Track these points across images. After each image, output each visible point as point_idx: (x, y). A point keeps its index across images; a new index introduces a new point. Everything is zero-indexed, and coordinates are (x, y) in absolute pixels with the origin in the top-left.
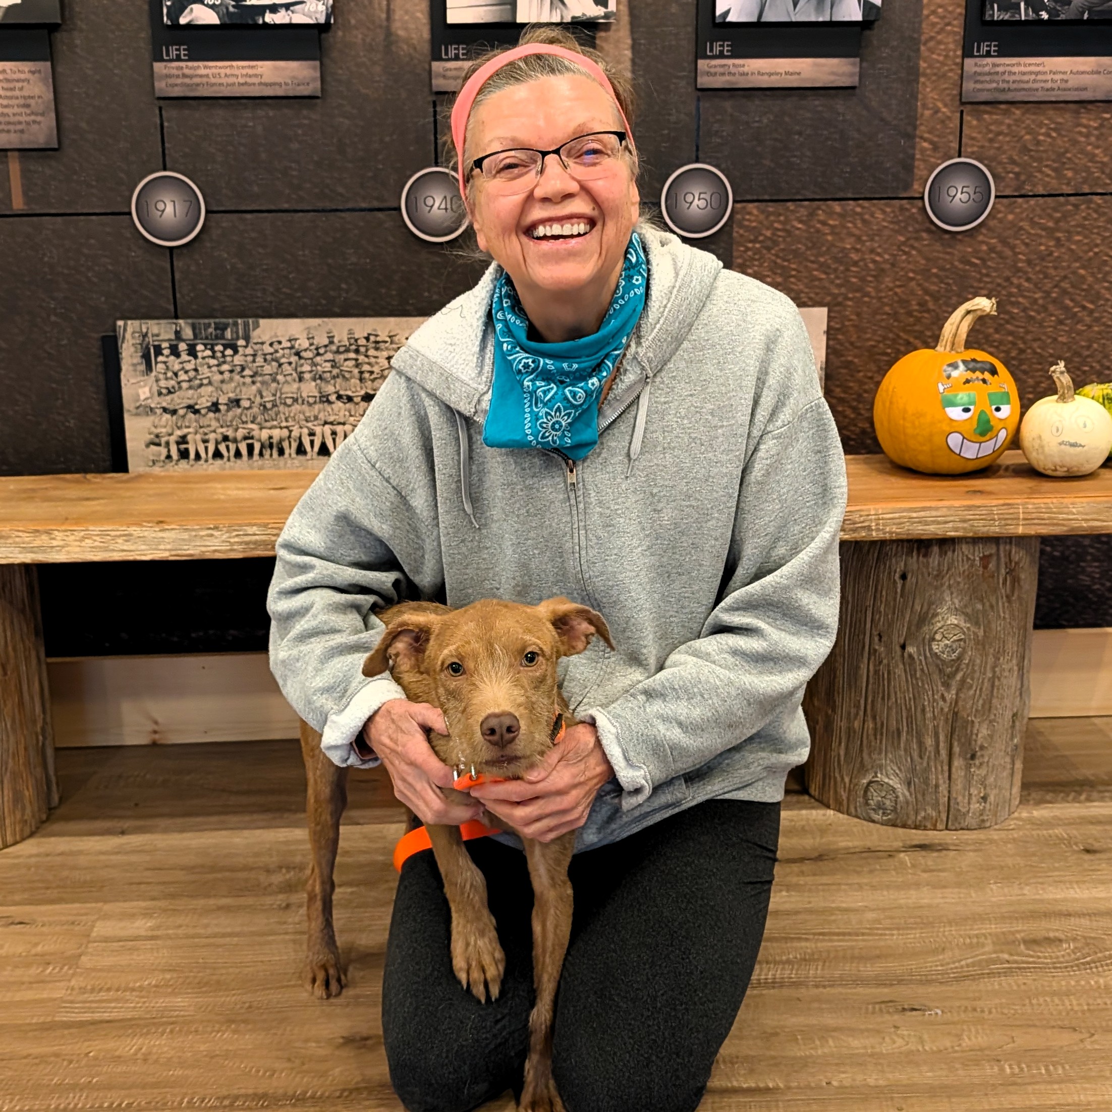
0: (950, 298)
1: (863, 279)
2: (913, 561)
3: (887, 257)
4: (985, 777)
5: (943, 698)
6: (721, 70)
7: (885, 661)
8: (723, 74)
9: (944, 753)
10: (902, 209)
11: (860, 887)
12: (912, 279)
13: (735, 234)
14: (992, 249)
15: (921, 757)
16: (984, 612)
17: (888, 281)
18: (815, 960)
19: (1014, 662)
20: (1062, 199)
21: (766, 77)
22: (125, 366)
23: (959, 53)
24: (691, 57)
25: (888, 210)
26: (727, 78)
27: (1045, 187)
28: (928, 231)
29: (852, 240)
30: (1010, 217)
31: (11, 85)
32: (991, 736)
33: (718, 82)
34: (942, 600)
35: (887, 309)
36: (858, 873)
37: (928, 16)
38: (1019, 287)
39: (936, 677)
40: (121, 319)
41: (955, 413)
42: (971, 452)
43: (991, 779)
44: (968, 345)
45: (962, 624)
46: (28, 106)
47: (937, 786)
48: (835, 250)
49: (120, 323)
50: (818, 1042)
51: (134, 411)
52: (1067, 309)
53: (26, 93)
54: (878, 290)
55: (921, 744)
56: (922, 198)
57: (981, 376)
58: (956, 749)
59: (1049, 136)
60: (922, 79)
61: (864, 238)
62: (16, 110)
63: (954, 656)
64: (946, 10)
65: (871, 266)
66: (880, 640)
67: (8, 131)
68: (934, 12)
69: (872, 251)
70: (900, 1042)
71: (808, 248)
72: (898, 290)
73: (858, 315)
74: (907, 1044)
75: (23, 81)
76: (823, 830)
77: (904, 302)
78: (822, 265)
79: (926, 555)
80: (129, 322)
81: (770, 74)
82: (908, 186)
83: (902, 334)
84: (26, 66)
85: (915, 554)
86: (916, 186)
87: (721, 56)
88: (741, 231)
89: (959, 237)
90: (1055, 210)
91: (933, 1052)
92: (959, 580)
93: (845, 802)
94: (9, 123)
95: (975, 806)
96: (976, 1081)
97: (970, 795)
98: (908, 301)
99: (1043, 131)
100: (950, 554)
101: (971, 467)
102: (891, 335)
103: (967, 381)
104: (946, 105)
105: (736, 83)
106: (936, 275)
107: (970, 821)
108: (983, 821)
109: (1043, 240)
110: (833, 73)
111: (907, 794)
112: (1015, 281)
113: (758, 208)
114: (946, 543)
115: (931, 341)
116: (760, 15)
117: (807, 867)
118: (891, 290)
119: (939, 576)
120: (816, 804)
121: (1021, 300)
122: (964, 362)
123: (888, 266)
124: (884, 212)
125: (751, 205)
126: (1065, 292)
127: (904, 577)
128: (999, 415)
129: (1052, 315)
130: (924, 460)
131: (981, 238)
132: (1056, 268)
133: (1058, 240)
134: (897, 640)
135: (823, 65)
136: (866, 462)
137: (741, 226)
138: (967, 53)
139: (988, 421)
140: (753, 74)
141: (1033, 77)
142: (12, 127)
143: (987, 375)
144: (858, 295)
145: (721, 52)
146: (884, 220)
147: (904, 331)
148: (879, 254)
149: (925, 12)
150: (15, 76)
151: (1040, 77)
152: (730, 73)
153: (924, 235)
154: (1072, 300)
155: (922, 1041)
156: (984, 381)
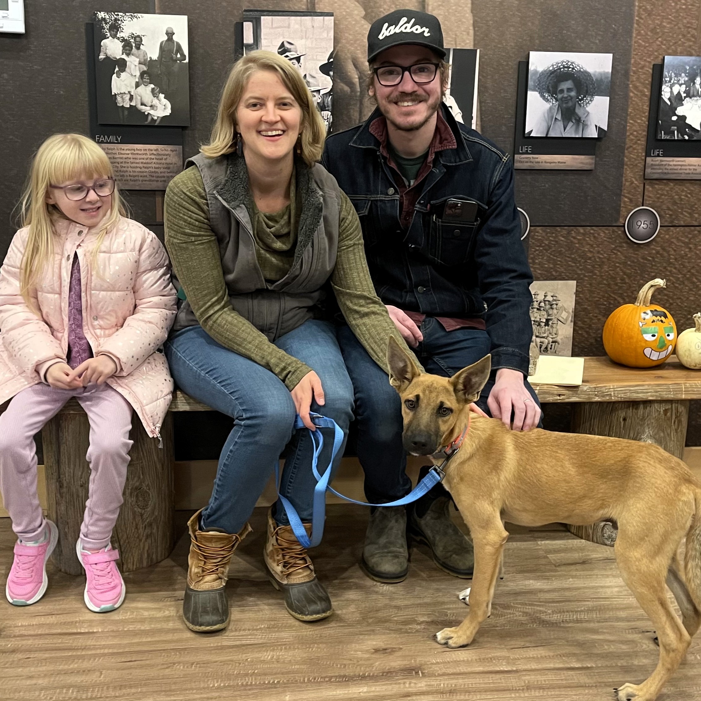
0: (636, 277)
1: (593, 267)
2: (630, 412)
3: (605, 255)
6: (526, 160)
8: (527, 162)
10: (614, 231)
12: (618, 267)
13: (530, 242)
14: (658, 252)
16: (664, 437)
17: (606, 268)
18: (595, 610)
20: (692, 228)
21: (548, 164)
23: (644, 154)
24: (512, 153)
25: (607, 232)
26: (529, 164)
27: (684, 222)
28: (626, 243)
29: (588, 246)
30: (667, 236)
31: (160, 157)
33: (524, 166)
34: (644, 432)
35: (605, 282)
37: (629, 136)
38: (670, 271)
41: (648, 337)
42: (655, 356)
44: (651, 303)
46: (169, 168)
48: (580, 251)
52: (693, 283)
53: (168, 161)
54: (601, 272)
56: (624, 226)
57: (660, 319)
59: (687, 196)
60: (625, 167)
61: (595, 246)
62: (162, 170)
64: (638, 133)
65: (598, 260)
67: (157, 181)
68: (631, 134)
69: (598, 252)
71: (566, 251)
72: (611, 272)
73: (591, 284)
75: (167, 155)
76: (581, 549)
78: (573, 259)
79: (637, 409)
81: (550, 163)
82: (617, 220)
83: (612, 295)
84: (169, 148)
85: (631, 409)
86: (621, 220)
87: (527, 153)
88: (533, 241)
89: (642, 246)
90: (689, 233)
92: (652, 421)
93: (591, 535)
94: (158, 177)
98: (615, 278)
99: (684, 194)
100: (648, 408)
101: (654, 364)
102: (606, 295)
103: (653, 321)
104: (637, 180)
105: (534, 167)
106: (630, 265)
109: (683, 248)
110: (582, 163)
112: (669, 268)
113: (542, 229)
114: (647, 403)
115: (633, 300)
116: (547, 134)
118: (607, 272)
119: (643, 419)
120: (575, 537)
121: (671, 278)
122: (651, 311)
123: (605, 260)
124: (604, 233)
125: (538, 228)
126: (693, 274)
127: (625, 419)
128: (668, 338)
129: (686, 286)
130: (632, 361)
131: (652, 247)
132: (689, 262)
133: (690, 248)
135: (577, 159)
136: (598, 361)
137: (533, 238)
138: (648, 155)
139: (664, 341)
140: (542, 162)
141: (680, 167)
142: (159, 179)
143: (663, 318)
144: (591, 274)
145: (527, 151)
146: (604, 237)
147: (614, 293)
148: (602, 254)
149: (628, 134)
150: (163, 152)
151: (683, 167)
152: (531, 162)
153: (624, 245)
154: (696, 279)
156: (662, 321)
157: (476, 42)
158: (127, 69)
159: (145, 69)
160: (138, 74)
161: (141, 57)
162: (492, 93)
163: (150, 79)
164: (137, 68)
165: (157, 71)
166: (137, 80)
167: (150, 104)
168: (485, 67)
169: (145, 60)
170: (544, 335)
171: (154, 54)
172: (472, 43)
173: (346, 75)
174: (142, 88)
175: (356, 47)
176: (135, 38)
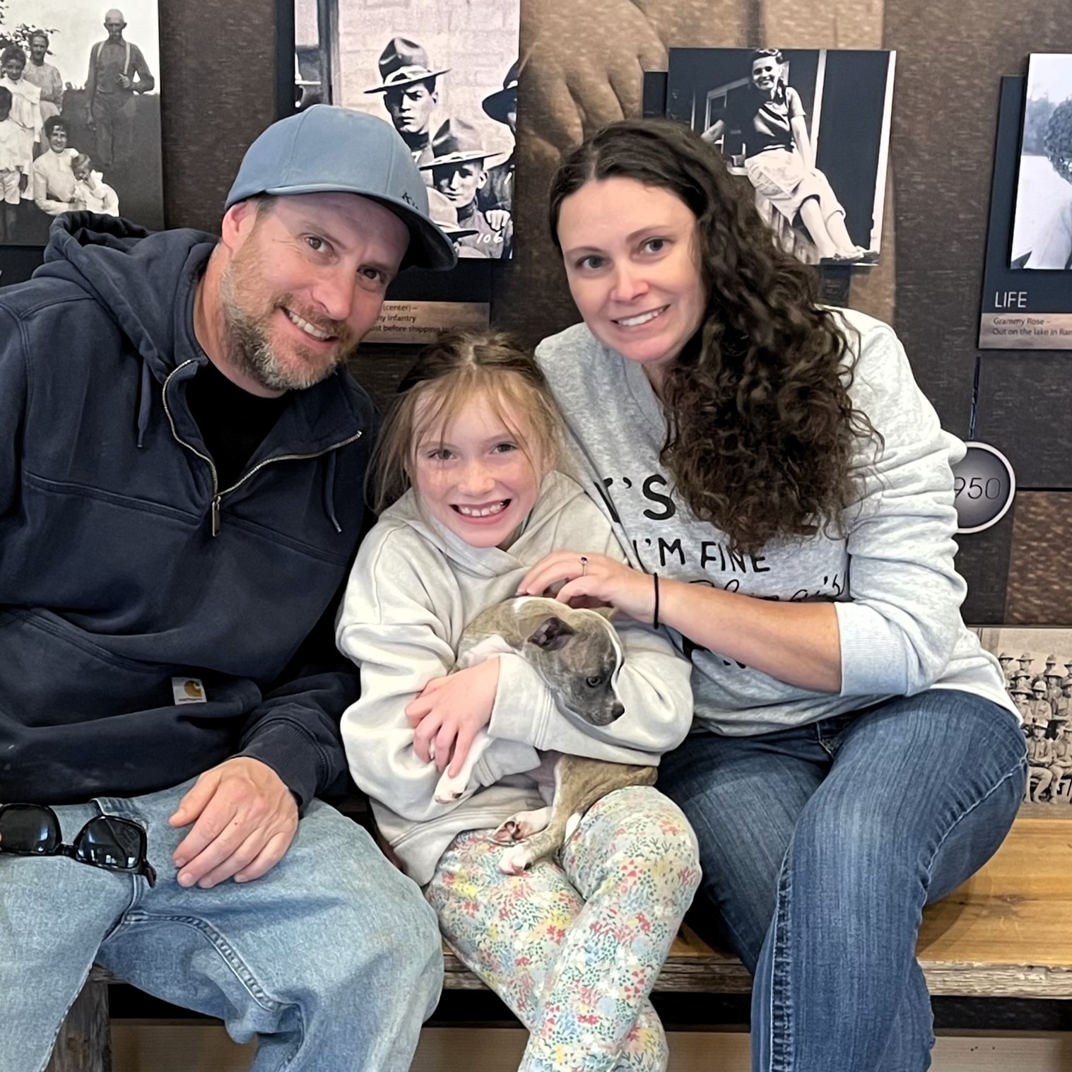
6: (1013, 326)
8: (1014, 332)
13: (1015, 529)
21: (1070, 337)
24: (974, 308)
26: (1019, 336)
33: (1008, 341)
87: (1014, 309)
88: (1024, 526)
105: (1030, 344)
113: (1048, 498)
125: (1038, 494)
137: (1024, 519)
140: (1053, 333)
145: (1014, 304)
152: (1023, 331)
157: (889, 30)
158: (13, 113)
159: (56, 110)
160: (39, 124)
161: (47, 82)
162: (927, 157)
163: (68, 137)
164: (37, 109)
165: (85, 116)
166: (37, 139)
167: (69, 196)
168: (911, 92)
169: (56, 90)
170: (1043, 760)
171: (77, 76)
172: (879, 33)
173: (552, 117)
174: (47, 159)
175: (578, 50)
176: (31, 37)
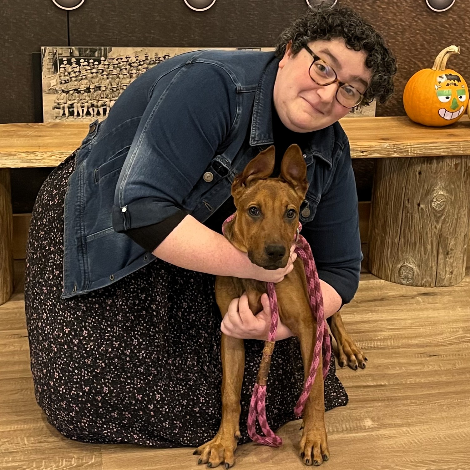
0: (435, 43)
1: (396, 33)
2: (425, 166)
3: (407, 23)
4: (452, 263)
5: (436, 227)
7: (410, 212)
9: (435, 252)
11: (402, 310)
12: (418, 33)
14: (454, 20)
15: (425, 254)
16: (455, 189)
17: (407, 35)
18: (390, 339)
19: (466, 211)
22: (44, 69)
28: (426, 11)
29: (392, 15)
30: (463, 6)
32: (455, 245)
34: (436, 184)
35: (406, 47)
36: (400, 305)
38: (465, 38)
39: (433, 218)
40: (43, 46)
41: (442, 99)
42: (448, 117)
43: (455, 264)
44: (447, 67)
45: (445, 194)
47: (432, 267)
48: (384, 19)
49: (43, 48)
50: (398, 368)
51: (48, 91)
54: (403, 39)
55: (425, 249)
57: (454, 82)
58: (441, 250)
61: (398, 14)
63: (441, 209)
65: (400, 27)
66: (408, 202)
69: (401, 20)
70: (431, 367)
71: (372, 18)
72: (411, 39)
74: (434, 368)
76: (381, 288)
77: (414, 44)
78: (378, 26)
79: (430, 164)
80: (47, 47)
83: (412, 59)
85: (425, 163)
89: (440, 14)
91: (445, 370)
92: (444, 174)
93: (390, 275)
95: (448, 276)
96: (464, 379)
97: (446, 271)
98: (416, 44)
100: (441, 163)
101: (448, 123)
102: (408, 60)
103: (448, 85)
106: (429, 32)
107: (445, 283)
108: (451, 283)
111: (418, 271)
112: (464, 35)
114: (440, 158)
115: (430, 65)
117: (377, 303)
118: (409, 38)
119: (436, 173)
120: (375, 277)
121: (466, 44)
122: (446, 75)
123: (407, 27)
127: (420, 173)
128: (460, 100)
130: (427, 120)
131: (450, 15)
134: (416, 202)
136: (398, 120)
139: (457, 103)
143: (456, 82)
144: (393, 40)
146: (406, 6)
147: (414, 58)
148: (404, 22)
153: (424, 13)
155: (440, 367)
156: (455, 84)
